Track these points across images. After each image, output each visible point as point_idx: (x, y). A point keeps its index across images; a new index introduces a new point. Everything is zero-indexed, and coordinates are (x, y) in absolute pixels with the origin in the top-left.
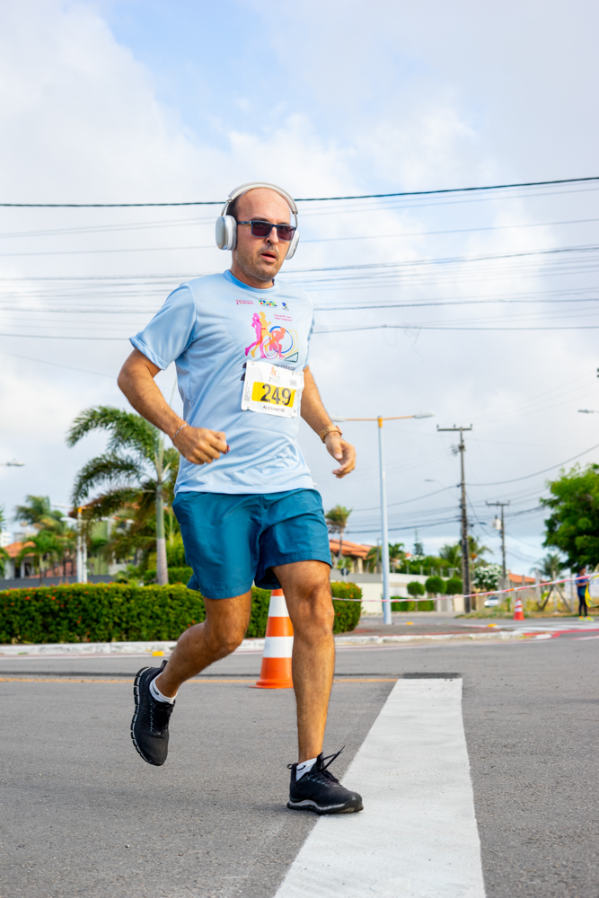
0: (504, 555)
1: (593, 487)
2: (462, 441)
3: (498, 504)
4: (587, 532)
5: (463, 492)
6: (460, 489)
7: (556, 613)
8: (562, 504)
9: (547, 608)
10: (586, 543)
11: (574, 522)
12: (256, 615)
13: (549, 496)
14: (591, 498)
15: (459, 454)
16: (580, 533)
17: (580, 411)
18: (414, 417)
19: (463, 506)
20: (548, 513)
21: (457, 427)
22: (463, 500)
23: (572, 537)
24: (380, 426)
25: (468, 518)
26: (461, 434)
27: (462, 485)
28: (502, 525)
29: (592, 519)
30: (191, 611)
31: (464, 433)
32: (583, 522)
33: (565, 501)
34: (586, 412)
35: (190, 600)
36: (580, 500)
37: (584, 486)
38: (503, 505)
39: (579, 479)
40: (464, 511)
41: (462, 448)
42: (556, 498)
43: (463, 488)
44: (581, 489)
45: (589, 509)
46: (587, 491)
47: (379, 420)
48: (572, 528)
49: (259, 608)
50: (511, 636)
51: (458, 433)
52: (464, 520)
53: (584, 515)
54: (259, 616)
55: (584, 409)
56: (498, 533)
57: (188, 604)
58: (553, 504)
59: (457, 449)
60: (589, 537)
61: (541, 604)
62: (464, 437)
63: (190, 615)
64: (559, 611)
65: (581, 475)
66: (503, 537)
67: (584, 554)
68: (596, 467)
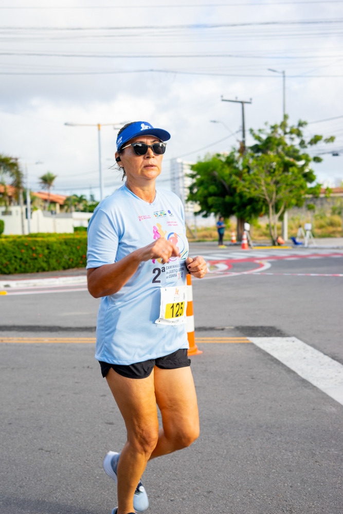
1: (218, 167)
4: (214, 195)
8: (199, 177)
11: (206, 188)
12: (48, 257)
13: (190, 172)
14: (216, 173)
16: (210, 195)
23: (206, 197)
24: (99, 129)
29: (217, 186)
30: (6, 256)
32: (212, 189)
33: (200, 175)
34: (215, 122)
35: (4, 249)
36: (210, 175)
37: (212, 166)
39: (209, 162)
42: (195, 173)
44: (211, 168)
45: (215, 180)
46: (214, 169)
47: (99, 125)
48: (206, 192)
49: (50, 253)
53: (212, 184)
54: (49, 258)
57: (4, 251)
58: (193, 176)
60: (216, 198)
63: (5, 258)
65: (211, 160)
67: (213, 207)
68: (219, 155)
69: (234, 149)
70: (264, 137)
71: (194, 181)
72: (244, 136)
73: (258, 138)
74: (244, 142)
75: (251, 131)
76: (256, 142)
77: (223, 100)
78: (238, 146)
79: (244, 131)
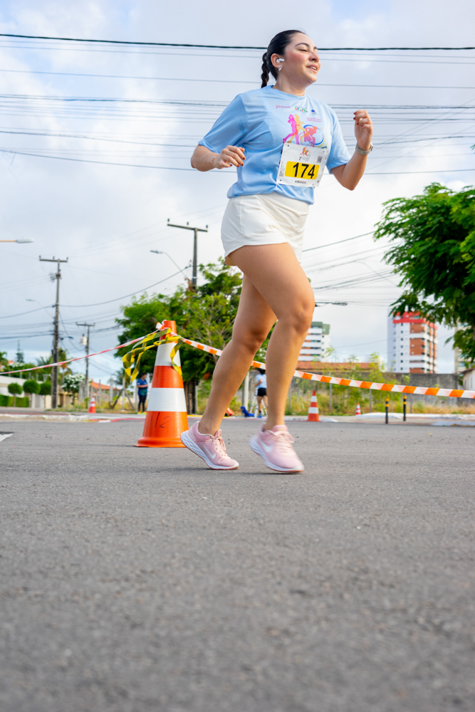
0: (87, 366)
1: (158, 312)
2: (59, 270)
3: (85, 325)
5: (57, 311)
6: (54, 309)
7: (123, 411)
8: (133, 324)
9: (116, 406)
10: (148, 355)
13: (122, 317)
14: (155, 320)
15: (56, 281)
17: (152, 251)
18: (16, 241)
19: (56, 323)
20: (122, 330)
21: (56, 259)
22: (56, 318)
25: (60, 333)
26: (59, 265)
27: (57, 306)
28: (88, 341)
31: (61, 264)
33: (135, 322)
34: (157, 252)
36: (146, 321)
37: (150, 310)
38: (89, 326)
39: (146, 305)
40: (57, 327)
41: (58, 276)
42: (127, 319)
43: (57, 308)
44: (148, 313)
50: (78, 419)
51: (56, 264)
52: (56, 334)
55: (155, 250)
56: (84, 347)
58: (125, 323)
59: (55, 277)
61: (112, 404)
62: (61, 268)
64: (125, 409)
65: (148, 301)
66: (87, 351)
67: (147, 364)
68: (161, 297)
69: (181, 289)
70: (216, 274)
71: (128, 329)
72: (195, 274)
73: (209, 277)
74: (194, 281)
75: (202, 266)
76: (207, 282)
77: (169, 225)
78: (186, 286)
79: (195, 267)
